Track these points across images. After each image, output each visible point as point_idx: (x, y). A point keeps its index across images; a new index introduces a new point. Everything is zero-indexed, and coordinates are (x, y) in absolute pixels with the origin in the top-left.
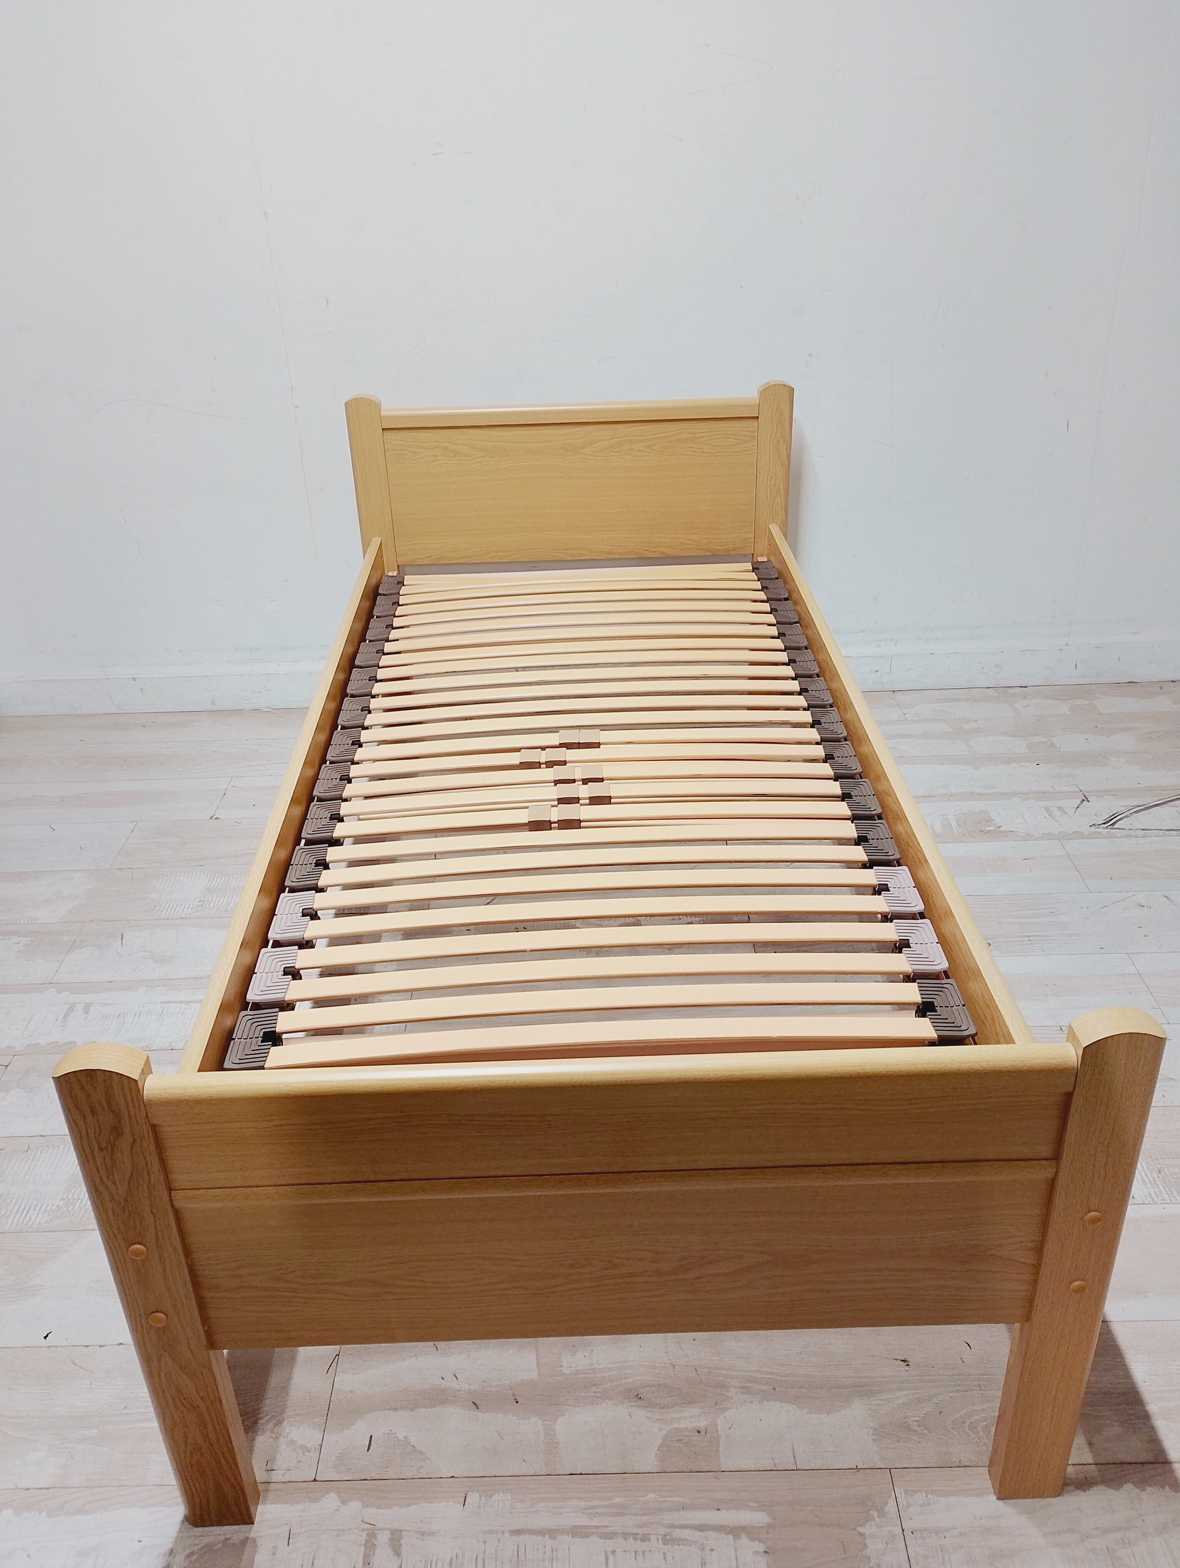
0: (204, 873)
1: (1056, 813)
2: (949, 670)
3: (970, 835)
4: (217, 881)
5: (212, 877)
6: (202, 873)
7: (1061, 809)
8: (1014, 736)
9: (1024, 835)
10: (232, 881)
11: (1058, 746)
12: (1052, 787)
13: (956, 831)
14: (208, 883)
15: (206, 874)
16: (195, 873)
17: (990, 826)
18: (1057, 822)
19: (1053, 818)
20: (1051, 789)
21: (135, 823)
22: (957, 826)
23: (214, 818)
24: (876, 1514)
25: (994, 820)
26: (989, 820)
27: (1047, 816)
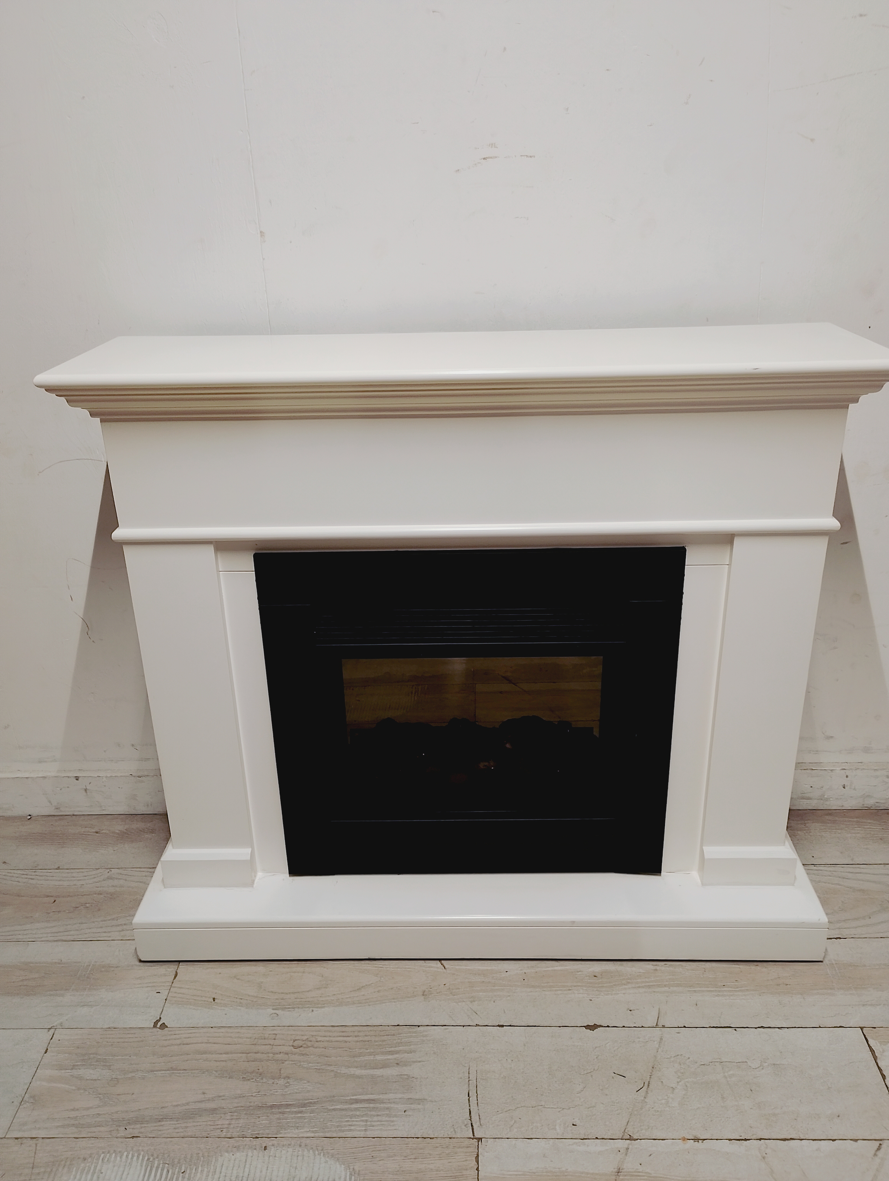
0: (138, 1157)
4: (155, 1176)
5: (149, 1169)
6: (136, 1155)
15: (141, 1157)
16: (125, 1154)
21: (52, 1031)
23: (158, 1026)
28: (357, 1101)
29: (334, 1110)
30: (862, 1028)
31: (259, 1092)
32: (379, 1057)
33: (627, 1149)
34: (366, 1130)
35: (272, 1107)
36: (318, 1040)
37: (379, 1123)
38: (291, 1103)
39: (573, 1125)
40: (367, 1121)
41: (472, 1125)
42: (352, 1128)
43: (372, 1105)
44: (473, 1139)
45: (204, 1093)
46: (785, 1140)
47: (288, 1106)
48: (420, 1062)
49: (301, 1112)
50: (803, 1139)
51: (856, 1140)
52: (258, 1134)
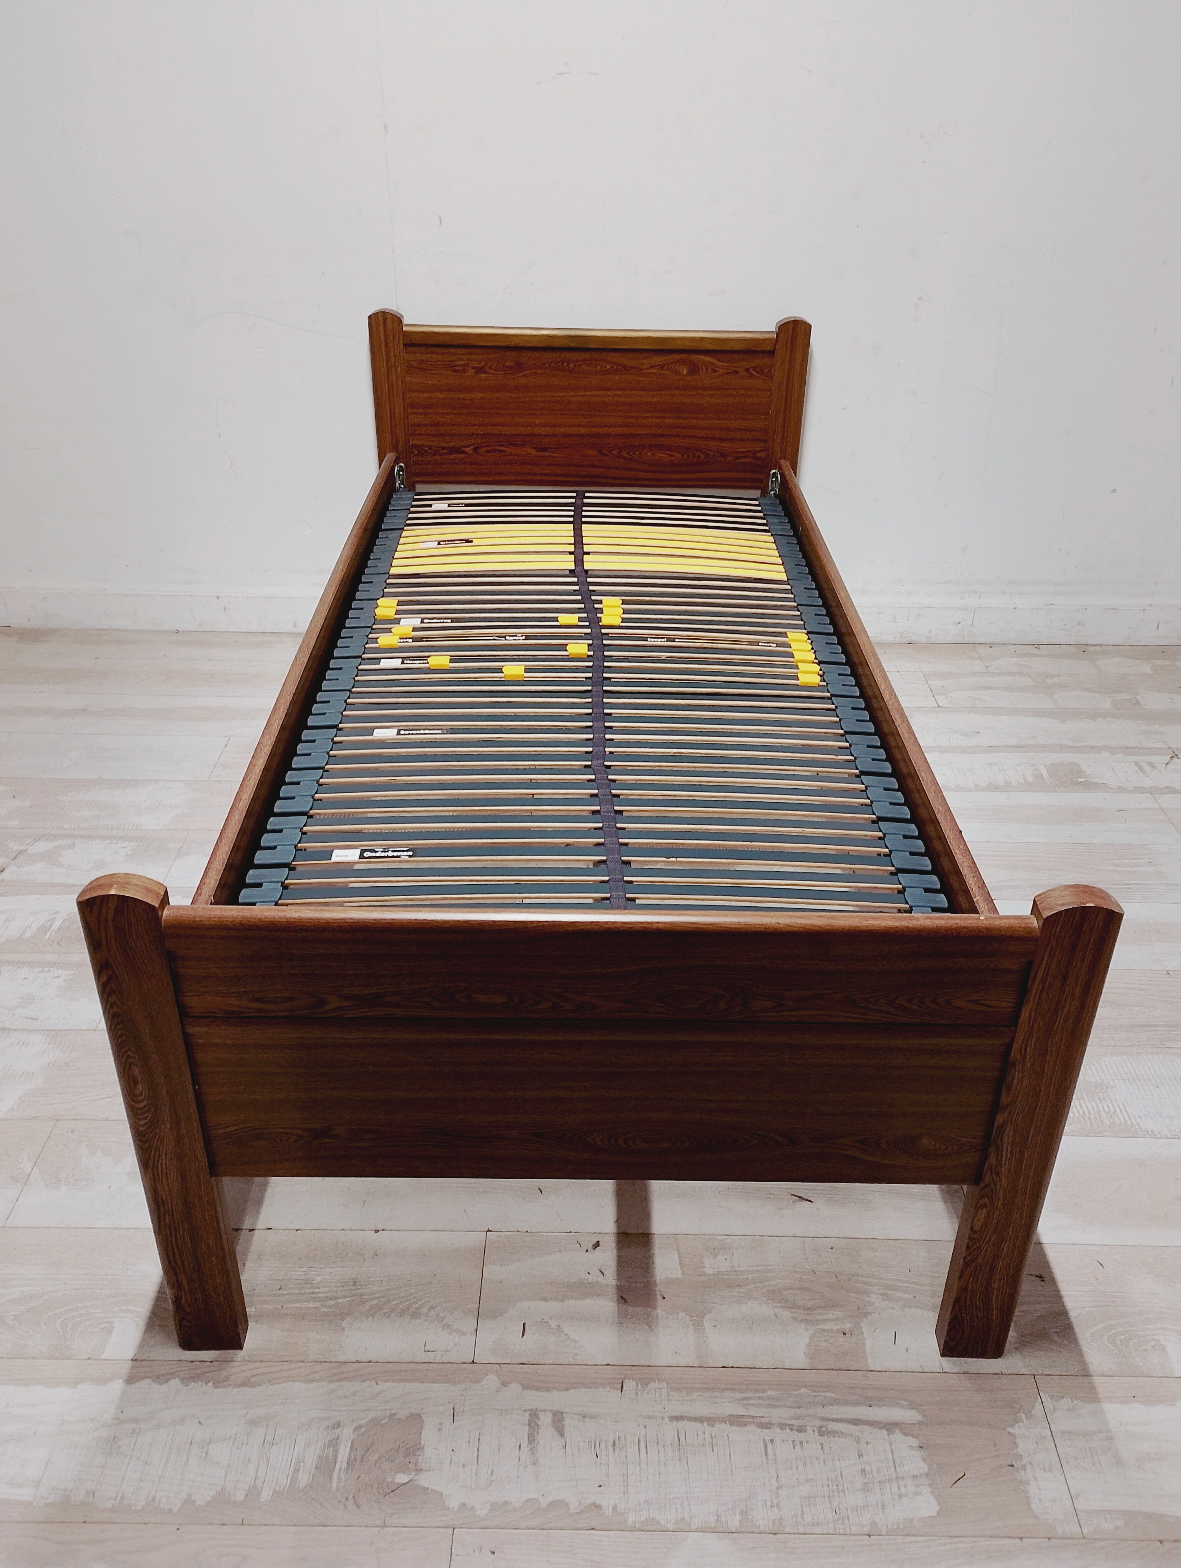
1: (1147, 768)
2: (1031, 625)
3: (1063, 786)
7: (1151, 764)
8: (1098, 692)
9: (1116, 787)
11: (1143, 704)
12: (1140, 743)
13: (1048, 782)
17: (1081, 778)
18: (1148, 776)
19: (1144, 772)
21: (228, 738)
22: (1048, 776)
24: (1024, 1417)
25: (1085, 772)
26: (1081, 773)
27: (1138, 771)
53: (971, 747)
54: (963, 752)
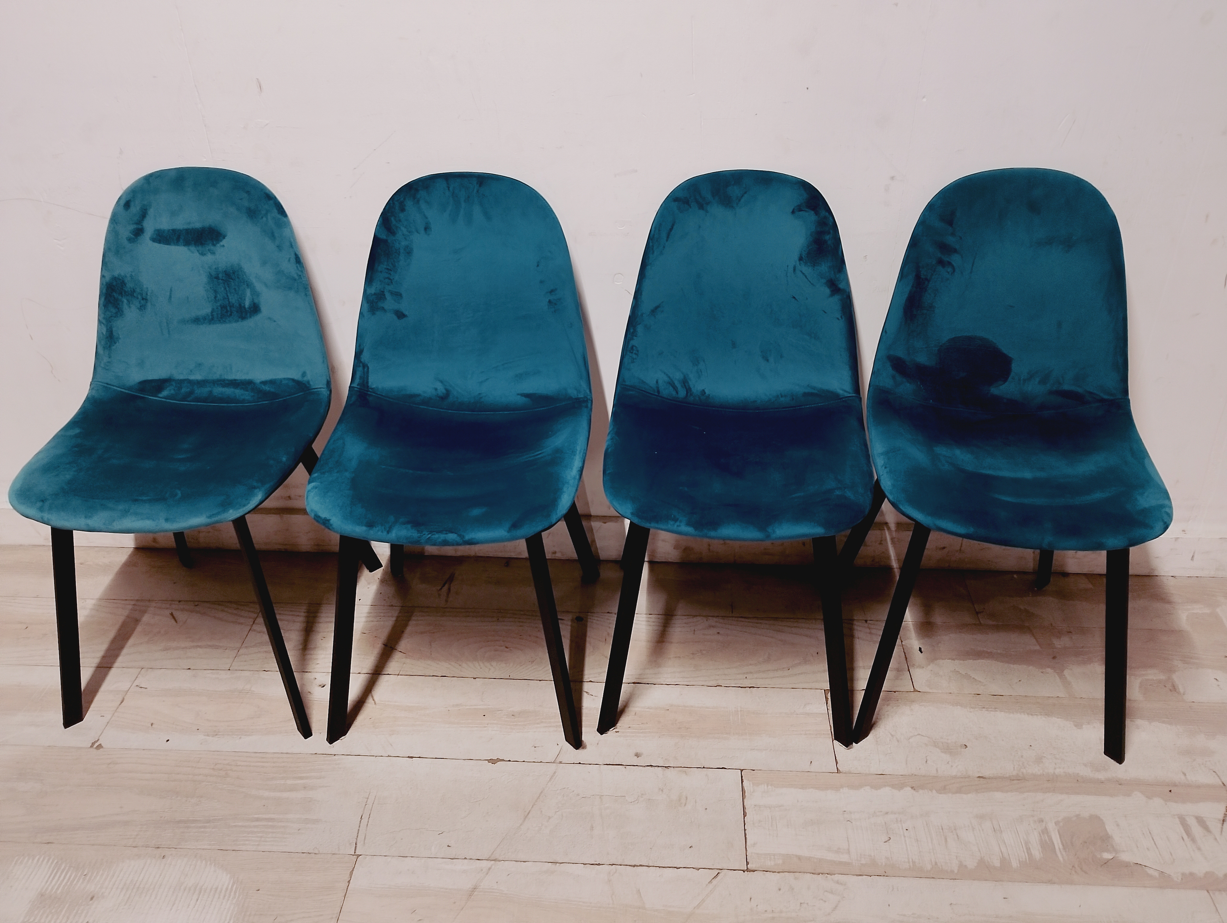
0: (48, 860)
1: (1197, 830)
3: (1081, 869)
4: (60, 877)
5: (55, 871)
6: (47, 858)
7: (1201, 821)
9: (1156, 874)
10: (78, 881)
11: (1182, 691)
12: (1185, 774)
13: (1061, 859)
14: (47, 882)
15: (51, 861)
16: (38, 857)
17: (1107, 851)
18: (1199, 849)
19: (1193, 840)
20: (1183, 777)
22: (1061, 847)
25: (1112, 838)
26: (1105, 839)
27: (1185, 837)
28: (258, 820)
29: (235, 826)
30: (742, 770)
31: (171, 808)
32: (289, 782)
33: (490, 869)
34: (258, 845)
35: (180, 822)
36: (238, 764)
37: (272, 839)
38: (198, 819)
39: (448, 846)
40: (261, 837)
41: (356, 844)
42: (247, 842)
43: (270, 823)
44: (353, 855)
45: (121, 807)
46: (634, 866)
47: (194, 821)
48: (326, 787)
49: (205, 827)
50: (651, 866)
51: (698, 869)
52: (161, 845)
53: (955, 777)
54: (943, 790)
